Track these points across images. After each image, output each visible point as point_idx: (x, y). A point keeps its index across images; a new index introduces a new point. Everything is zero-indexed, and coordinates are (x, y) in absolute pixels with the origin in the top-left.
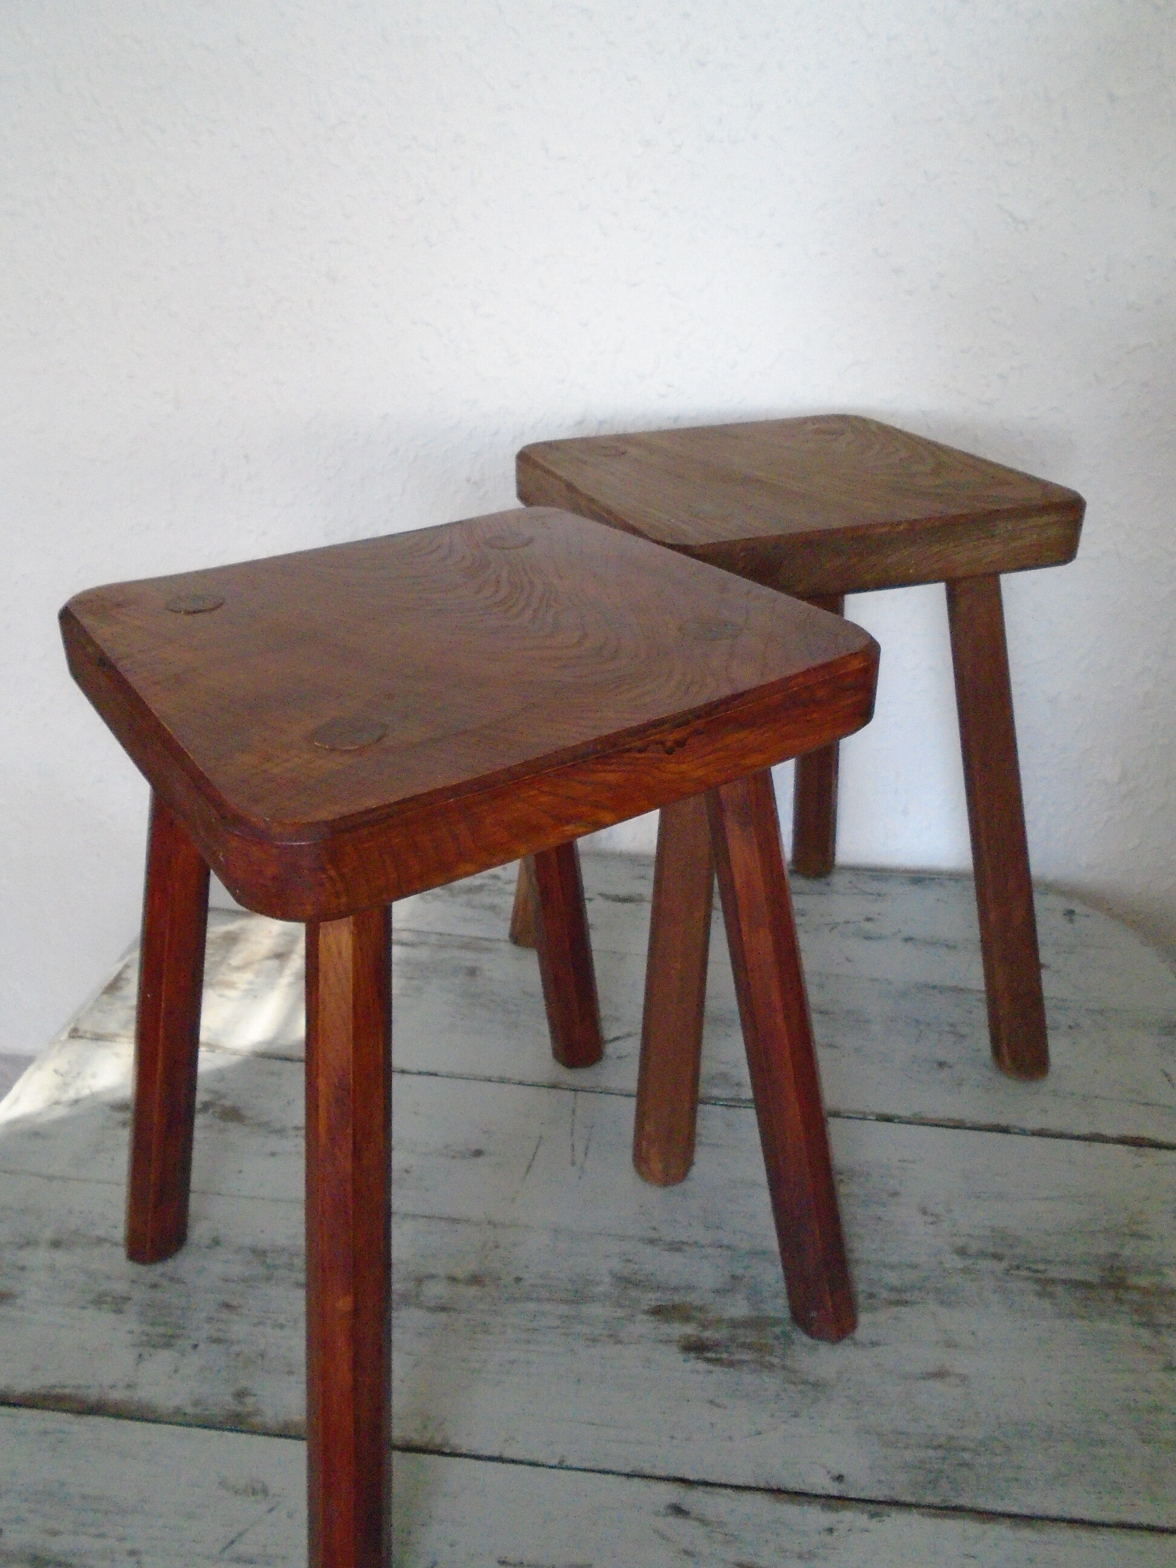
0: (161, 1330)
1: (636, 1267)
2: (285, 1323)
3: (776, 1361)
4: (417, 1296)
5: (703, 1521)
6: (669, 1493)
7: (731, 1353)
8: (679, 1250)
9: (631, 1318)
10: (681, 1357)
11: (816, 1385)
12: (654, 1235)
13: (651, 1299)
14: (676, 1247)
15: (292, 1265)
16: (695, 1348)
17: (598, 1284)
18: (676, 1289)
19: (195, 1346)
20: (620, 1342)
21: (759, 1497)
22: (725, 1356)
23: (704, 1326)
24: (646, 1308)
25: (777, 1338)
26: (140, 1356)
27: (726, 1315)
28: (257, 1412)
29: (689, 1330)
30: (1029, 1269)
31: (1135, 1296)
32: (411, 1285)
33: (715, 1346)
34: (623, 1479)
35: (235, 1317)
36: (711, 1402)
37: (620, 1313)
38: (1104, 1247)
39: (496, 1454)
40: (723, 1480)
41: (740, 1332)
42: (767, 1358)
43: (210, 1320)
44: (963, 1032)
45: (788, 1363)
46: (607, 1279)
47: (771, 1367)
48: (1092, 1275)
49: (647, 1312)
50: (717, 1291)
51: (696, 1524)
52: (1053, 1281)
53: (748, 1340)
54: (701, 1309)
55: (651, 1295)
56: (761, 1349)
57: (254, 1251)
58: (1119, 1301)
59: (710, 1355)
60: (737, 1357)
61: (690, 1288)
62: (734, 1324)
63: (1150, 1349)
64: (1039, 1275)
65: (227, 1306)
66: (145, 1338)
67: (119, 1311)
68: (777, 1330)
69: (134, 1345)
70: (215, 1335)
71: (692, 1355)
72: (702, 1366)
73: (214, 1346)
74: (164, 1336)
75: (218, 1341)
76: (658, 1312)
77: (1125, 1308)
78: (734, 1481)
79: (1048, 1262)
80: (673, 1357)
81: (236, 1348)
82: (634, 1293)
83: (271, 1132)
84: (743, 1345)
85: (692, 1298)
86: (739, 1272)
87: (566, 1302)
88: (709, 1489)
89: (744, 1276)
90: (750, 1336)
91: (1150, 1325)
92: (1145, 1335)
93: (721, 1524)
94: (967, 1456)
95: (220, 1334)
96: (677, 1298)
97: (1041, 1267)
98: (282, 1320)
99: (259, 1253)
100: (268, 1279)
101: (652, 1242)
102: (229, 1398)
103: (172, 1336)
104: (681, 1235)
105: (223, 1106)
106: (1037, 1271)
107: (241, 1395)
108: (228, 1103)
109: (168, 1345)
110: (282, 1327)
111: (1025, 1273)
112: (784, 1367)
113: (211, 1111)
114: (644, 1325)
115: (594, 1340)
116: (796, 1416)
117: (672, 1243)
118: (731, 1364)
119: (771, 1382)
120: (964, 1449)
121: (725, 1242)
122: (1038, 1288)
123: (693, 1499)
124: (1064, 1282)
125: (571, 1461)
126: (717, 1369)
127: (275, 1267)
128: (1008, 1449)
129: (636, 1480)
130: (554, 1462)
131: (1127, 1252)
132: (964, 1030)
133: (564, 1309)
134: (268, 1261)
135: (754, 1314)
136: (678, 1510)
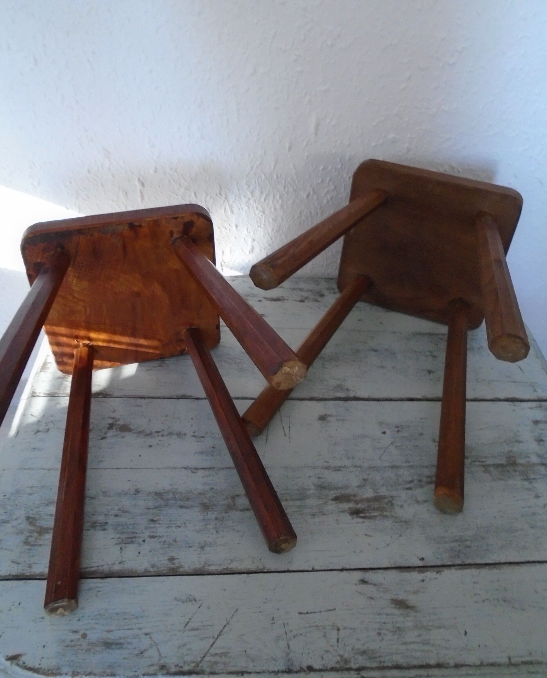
0: (125, 536)
1: (323, 480)
2: (180, 525)
3: (388, 514)
4: (234, 504)
5: (375, 585)
6: (358, 575)
7: (370, 513)
8: (339, 470)
9: (326, 503)
10: (350, 517)
11: (406, 522)
12: (326, 464)
13: (333, 493)
14: (337, 469)
15: (175, 498)
16: (355, 513)
17: (310, 490)
18: (341, 488)
19: (144, 541)
20: (324, 514)
21: (394, 572)
22: (368, 514)
23: (357, 502)
24: (331, 498)
25: (387, 504)
26: (121, 548)
27: (364, 497)
28: (181, 566)
29: (352, 505)
30: (479, 461)
31: (520, 468)
32: (230, 501)
33: (363, 511)
34: (339, 572)
35: (157, 525)
36: (366, 535)
37: (321, 502)
38: (507, 448)
39: (286, 569)
40: (378, 566)
41: (372, 503)
42: (385, 513)
43: (146, 528)
44: (435, 355)
45: (393, 514)
46: (312, 487)
47: (386, 516)
48: (503, 461)
49: (332, 500)
50: (359, 486)
51: (372, 586)
52: (488, 466)
53: (376, 506)
54: (355, 495)
55: (332, 492)
56: (381, 509)
57: (156, 494)
58: (515, 471)
59: (362, 515)
60: (373, 514)
61: (347, 487)
62: (368, 500)
63: (529, 489)
64: (484, 464)
65: (152, 521)
66: (120, 540)
67: (105, 530)
68: (386, 500)
69: (116, 544)
70: (152, 534)
71: (355, 516)
72: (360, 520)
73: (153, 539)
74: (129, 538)
75: (153, 537)
76: (337, 499)
77: (517, 473)
78: (383, 566)
79: (486, 457)
80: (348, 518)
81: (163, 539)
82: (325, 492)
83: (146, 435)
84: (374, 509)
85: (349, 491)
86: (366, 477)
87: (298, 500)
88: (374, 571)
89: (368, 479)
90: (376, 505)
91: (528, 479)
92: (526, 483)
93: (382, 584)
94: (468, 543)
95: (154, 534)
96: (343, 492)
97: (484, 460)
98: (178, 524)
99: (159, 494)
100: (166, 506)
101: (327, 468)
102: (167, 562)
103: (132, 538)
104: (338, 464)
105: (118, 425)
106: (482, 462)
107: (172, 559)
108: (121, 423)
109: (132, 542)
110: (180, 527)
111: (477, 463)
112: (392, 516)
113: (114, 428)
114: (332, 506)
115: (314, 515)
116: (401, 536)
117: (335, 467)
118: (371, 518)
119: (388, 523)
120: (467, 540)
121: (358, 464)
122: (484, 469)
123: (369, 576)
124: (493, 465)
125: (316, 568)
126: (366, 520)
127: (168, 499)
128: (483, 538)
129: (344, 572)
130: (310, 569)
131: (515, 449)
132: (436, 354)
133: (298, 503)
134: (165, 498)
135: (375, 495)
136: (363, 582)
